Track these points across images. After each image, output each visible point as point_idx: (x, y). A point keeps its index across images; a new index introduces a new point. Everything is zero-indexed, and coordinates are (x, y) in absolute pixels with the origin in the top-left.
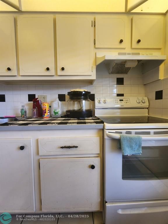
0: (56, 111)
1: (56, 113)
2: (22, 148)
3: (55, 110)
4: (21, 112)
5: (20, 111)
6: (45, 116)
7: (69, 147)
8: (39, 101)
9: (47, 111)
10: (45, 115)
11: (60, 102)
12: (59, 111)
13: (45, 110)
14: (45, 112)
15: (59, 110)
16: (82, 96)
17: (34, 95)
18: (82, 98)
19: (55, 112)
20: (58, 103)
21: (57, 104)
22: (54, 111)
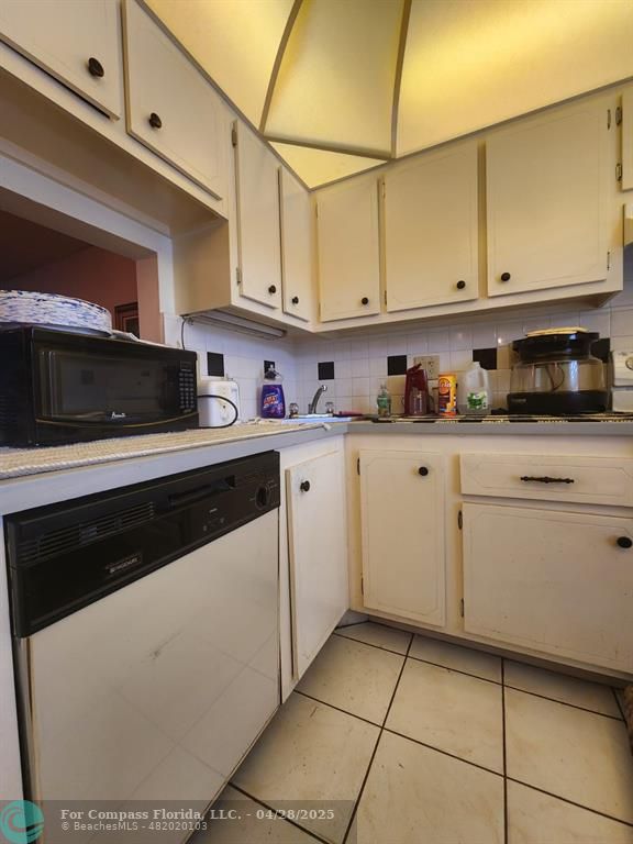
0: (474, 397)
1: (473, 402)
2: (423, 471)
3: (472, 395)
4: (378, 402)
5: (374, 399)
6: (447, 410)
7: (546, 480)
8: (422, 371)
9: (452, 397)
10: (446, 407)
11: (484, 371)
12: (484, 397)
13: (448, 394)
14: (448, 400)
15: (486, 394)
16: (565, 348)
17: (404, 358)
18: (565, 355)
19: (470, 400)
20: (481, 375)
21: (477, 376)
22: (469, 395)
